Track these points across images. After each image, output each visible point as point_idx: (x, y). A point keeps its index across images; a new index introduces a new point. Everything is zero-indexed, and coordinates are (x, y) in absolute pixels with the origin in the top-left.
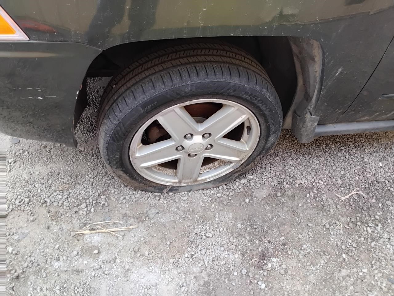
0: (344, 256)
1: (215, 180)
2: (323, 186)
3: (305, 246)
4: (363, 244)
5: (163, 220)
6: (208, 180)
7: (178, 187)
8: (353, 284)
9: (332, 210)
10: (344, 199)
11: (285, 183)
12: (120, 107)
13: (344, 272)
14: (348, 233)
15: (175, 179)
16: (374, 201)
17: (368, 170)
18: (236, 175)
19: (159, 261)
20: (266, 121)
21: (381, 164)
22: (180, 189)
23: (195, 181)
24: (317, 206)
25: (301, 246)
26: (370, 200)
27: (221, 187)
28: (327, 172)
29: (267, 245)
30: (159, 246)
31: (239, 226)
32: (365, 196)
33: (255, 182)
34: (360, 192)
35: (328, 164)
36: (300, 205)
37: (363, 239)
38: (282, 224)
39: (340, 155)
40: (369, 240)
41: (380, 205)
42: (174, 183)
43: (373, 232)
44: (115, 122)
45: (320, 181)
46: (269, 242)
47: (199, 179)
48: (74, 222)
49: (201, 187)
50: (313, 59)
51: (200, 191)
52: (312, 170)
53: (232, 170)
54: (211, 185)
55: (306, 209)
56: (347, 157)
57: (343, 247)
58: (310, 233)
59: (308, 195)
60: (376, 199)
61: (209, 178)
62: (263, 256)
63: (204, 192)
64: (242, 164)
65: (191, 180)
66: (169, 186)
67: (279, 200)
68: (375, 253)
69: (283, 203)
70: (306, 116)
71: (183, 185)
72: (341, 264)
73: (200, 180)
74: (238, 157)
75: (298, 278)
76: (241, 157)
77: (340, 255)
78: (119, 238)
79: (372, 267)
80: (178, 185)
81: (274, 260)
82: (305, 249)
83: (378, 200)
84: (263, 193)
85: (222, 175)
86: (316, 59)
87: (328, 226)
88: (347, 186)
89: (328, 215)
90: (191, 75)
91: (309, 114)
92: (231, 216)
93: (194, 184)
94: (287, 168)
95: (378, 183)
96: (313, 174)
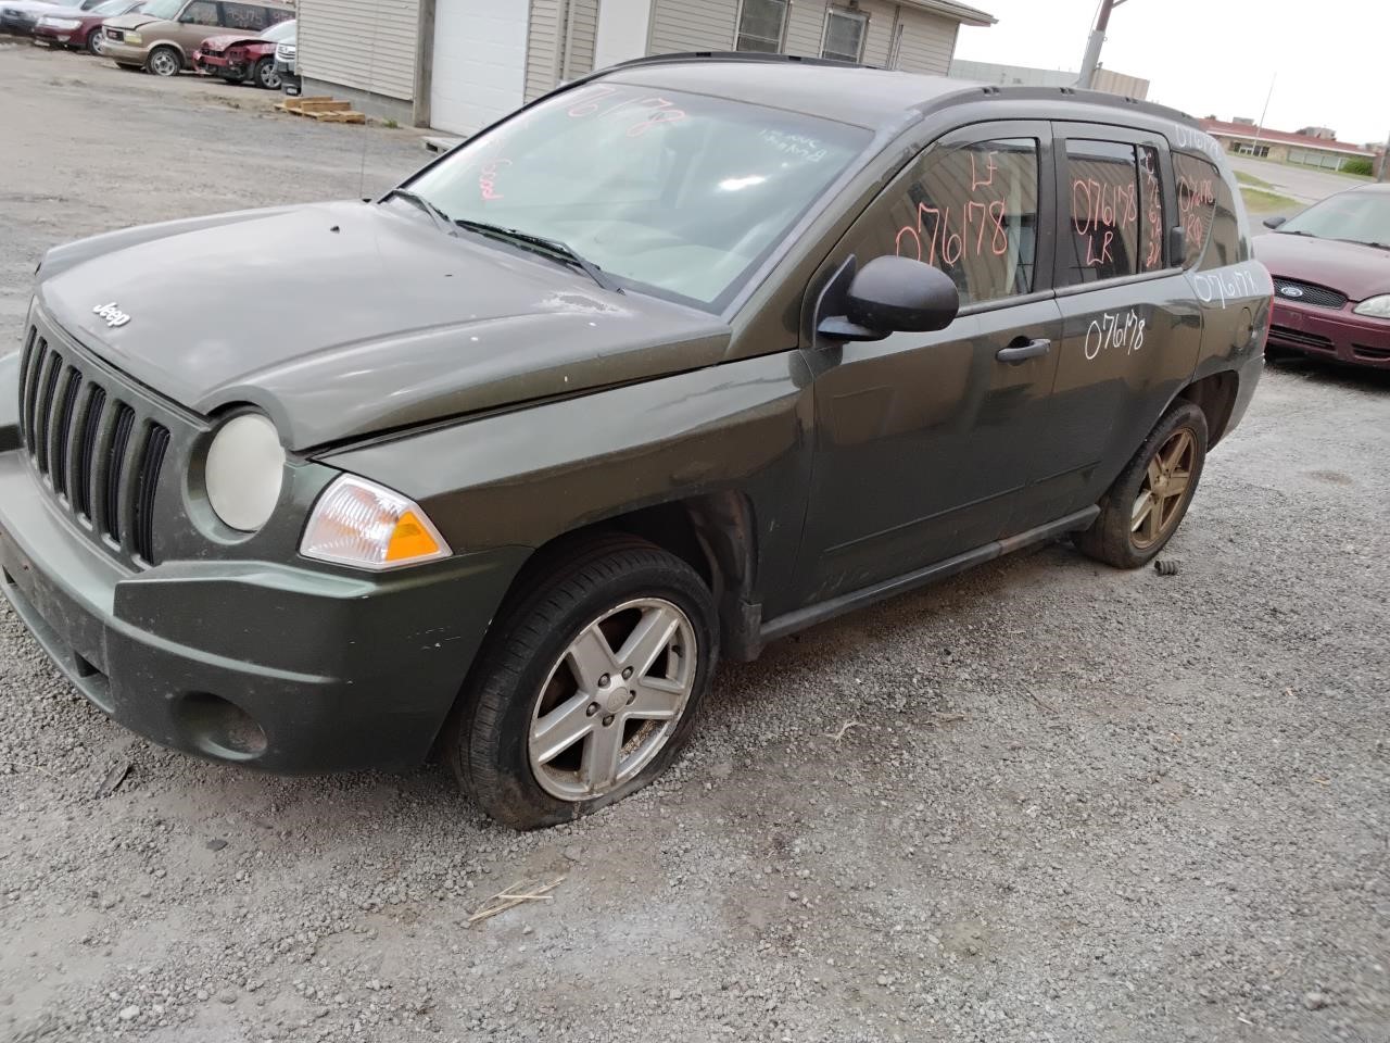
0: (884, 803)
1: (644, 771)
2: (801, 733)
3: (827, 811)
4: (898, 782)
5: (599, 856)
6: (633, 775)
7: (590, 801)
8: (917, 828)
9: (832, 758)
10: (838, 737)
11: (746, 746)
12: (525, 641)
13: (896, 822)
14: (871, 777)
15: (583, 787)
16: (878, 728)
17: (847, 693)
18: (672, 752)
19: (636, 906)
20: (703, 624)
21: (858, 681)
22: (596, 804)
23: (614, 782)
24: (809, 760)
25: (822, 812)
26: (873, 728)
27: (655, 782)
28: (794, 714)
29: (776, 830)
30: (620, 889)
31: (720, 821)
32: (864, 725)
33: (702, 759)
34: (854, 723)
35: (788, 703)
36: (786, 765)
37: (894, 777)
38: (779, 796)
39: (795, 686)
40: (903, 775)
41: (890, 730)
42: (583, 794)
43: (901, 763)
44: (519, 669)
45: (793, 728)
46: (776, 825)
47: (619, 776)
48: (451, 911)
49: (627, 791)
50: (732, 523)
51: (628, 799)
52: (771, 718)
53: (666, 739)
54: (639, 783)
55: (798, 767)
56: (808, 686)
57: (876, 793)
58: (823, 793)
59: (788, 750)
60: (880, 725)
61: (633, 770)
62: (779, 844)
63: (635, 797)
64: (680, 722)
65: (608, 782)
66: (577, 802)
67: (753, 770)
68: (919, 786)
69: (761, 771)
70: (743, 609)
71: (596, 795)
72: (889, 813)
73: (622, 778)
74: (671, 709)
75: (843, 849)
76: (676, 708)
77: (879, 805)
78: (548, 902)
79: (927, 803)
80: (589, 797)
81: (798, 842)
82: (829, 815)
83: (883, 725)
84: (724, 769)
85: (654, 755)
86: (738, 520)
87: (840, 777)
88: (831, 722)
89: (831, 766)
90: (613, 568)
91: (746, 604)
92: (698, 815)
93: (613, 789)
94: (733, 728)
95: (869, 704)
96: (776, 722)
